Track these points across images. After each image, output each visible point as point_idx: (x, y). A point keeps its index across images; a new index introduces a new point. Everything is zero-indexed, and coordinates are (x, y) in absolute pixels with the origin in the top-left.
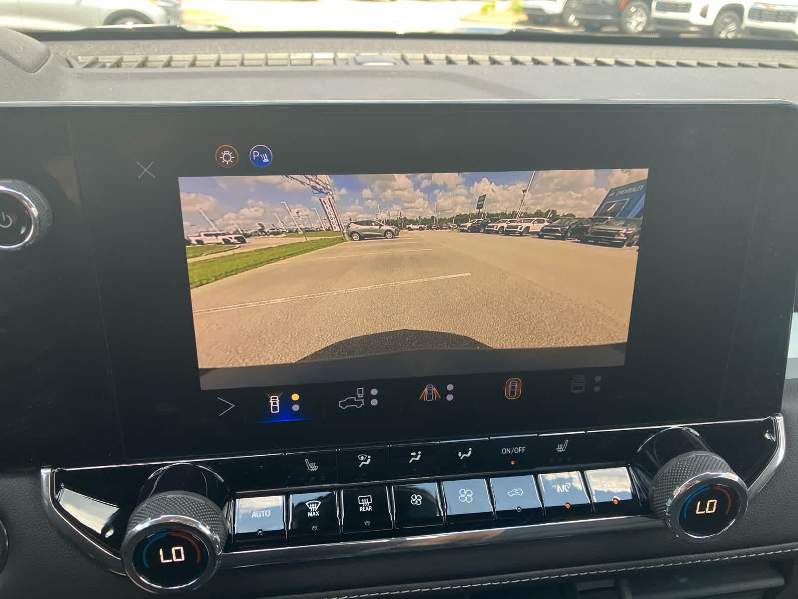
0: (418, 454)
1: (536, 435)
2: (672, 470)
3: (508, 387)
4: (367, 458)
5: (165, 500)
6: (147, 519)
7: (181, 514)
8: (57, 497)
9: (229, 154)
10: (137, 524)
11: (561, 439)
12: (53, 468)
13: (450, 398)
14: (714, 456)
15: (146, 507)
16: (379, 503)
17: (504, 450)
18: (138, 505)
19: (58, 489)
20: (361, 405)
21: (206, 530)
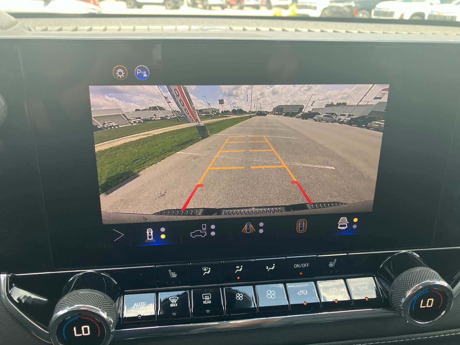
0: (241, 267)
1: (316, 256)
2: (404, 279)
3: (299, 225)
4: (208, 270)
5: (78, 295)
6: (66, 308)
7: (88, 304)
8: (10, 292)
9: (121, 71)
10: (59, 310)
11: (332, 259)
12: (8, 273)
13: (261, 231)
14: (431, 270)
15: (65, 299)
16: (216, 299)
17: (296, 265)
18: (61, 298)
19: (11, 287)
20: (205, 235)
21: (104, 315)
